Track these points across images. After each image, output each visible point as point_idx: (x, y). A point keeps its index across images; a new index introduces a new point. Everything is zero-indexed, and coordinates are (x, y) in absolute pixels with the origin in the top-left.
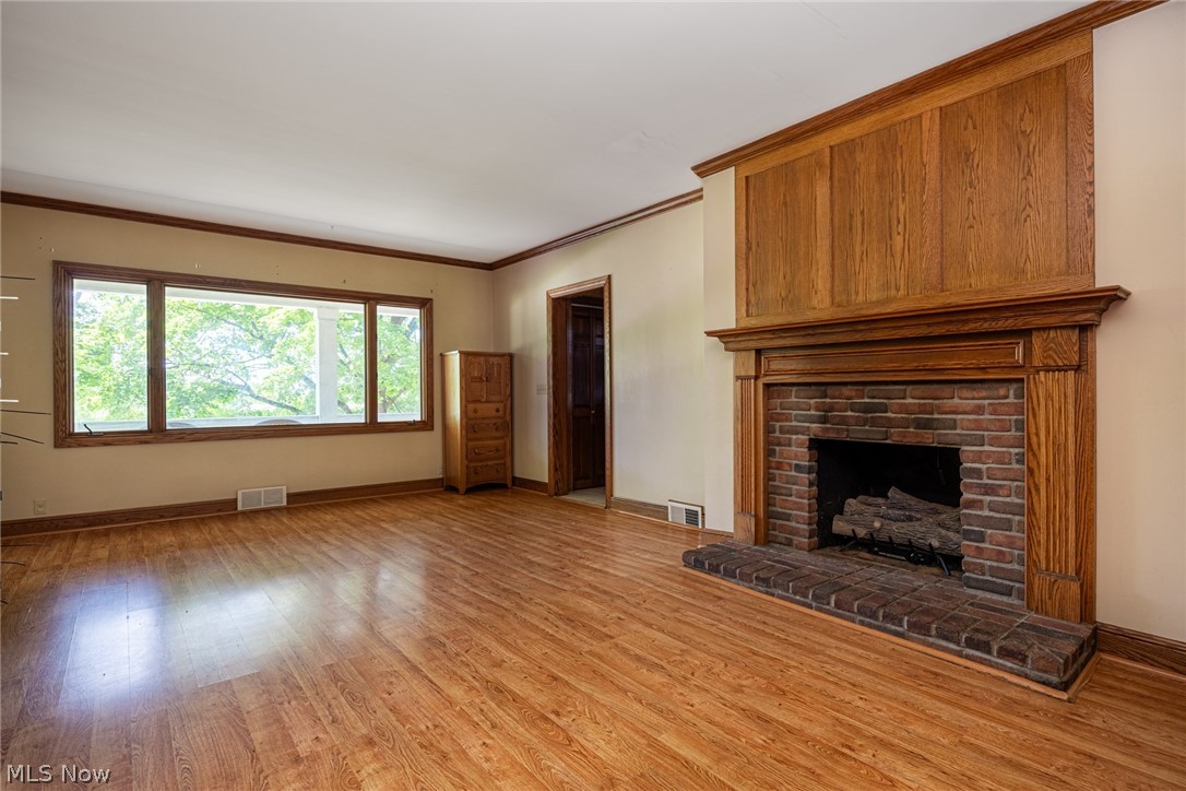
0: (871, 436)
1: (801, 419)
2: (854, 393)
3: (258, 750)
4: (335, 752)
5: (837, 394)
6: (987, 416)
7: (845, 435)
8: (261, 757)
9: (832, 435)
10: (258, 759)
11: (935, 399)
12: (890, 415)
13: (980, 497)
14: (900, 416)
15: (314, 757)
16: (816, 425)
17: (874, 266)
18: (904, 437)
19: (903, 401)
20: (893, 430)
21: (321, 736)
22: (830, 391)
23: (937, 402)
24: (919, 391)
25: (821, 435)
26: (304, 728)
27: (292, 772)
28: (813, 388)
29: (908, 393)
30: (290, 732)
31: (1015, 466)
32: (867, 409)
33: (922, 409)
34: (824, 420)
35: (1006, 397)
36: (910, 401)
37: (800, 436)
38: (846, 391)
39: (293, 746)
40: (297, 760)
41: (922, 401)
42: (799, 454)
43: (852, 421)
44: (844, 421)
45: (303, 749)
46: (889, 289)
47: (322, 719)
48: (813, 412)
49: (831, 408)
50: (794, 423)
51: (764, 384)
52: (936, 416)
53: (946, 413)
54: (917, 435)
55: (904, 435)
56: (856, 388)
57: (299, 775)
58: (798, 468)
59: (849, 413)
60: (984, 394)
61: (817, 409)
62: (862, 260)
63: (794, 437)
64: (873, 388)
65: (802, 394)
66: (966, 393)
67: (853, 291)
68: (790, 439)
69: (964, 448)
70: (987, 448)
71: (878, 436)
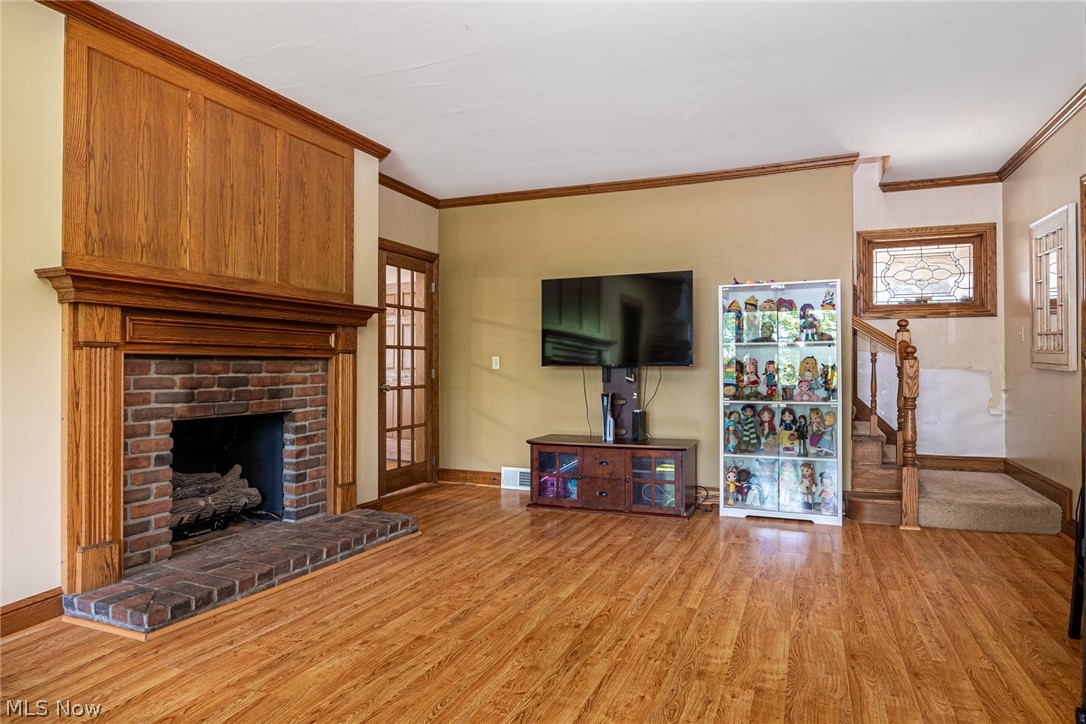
0: (236, 410)
1: (165, 399)
2: (221, 368)
3: (783, 714)
4: (729, 681)
5: (205, 368)
6: (309, 385)
7: (212, 412)
8: (783, 707)
9: (199, 414)
10: (786, 707)
11: (279, 372)
12: (249, 388)
13: (303, 447)
14: (258, 388)
15: (745, 686)
16: (180, 405)
17: (241, 245)
18: (261, 407)
19: (259, 375)
20: (251, 402)
21: (728, 697)
22: (196, 365)
23: (281, 375)
24: (273, 365)
25: (188, 416)
26: (736, 711)
27: (767, 685)
28: (177, 361)
29: (263, 367)
30: (749, 714)
31: (321, 419)
32: (234, 383)
33: (274, 381)
34: (190, 398)
35: (317, 371)
36: (263, 374)
37: (162, 421)
38: (215, 365)
39: (755, 703)
40: (758, 691)
41: (274, 375)
42: (161, 443)
43: (220, 397)
44: (211, 397)
45: (749, 695)
46: (253, 270)
47: (716, 710)
48: (176, 390)
49: (198, 384)
50: (154, 405)
51: (125, 355)
52: (281, 387)
53: (287, 384)
54: (269, 404)
55: (260, 405)
56: (222, 362)
57: (763, 681)
58: (160, 460)
59: (215, 389)
60: (307, 368)
61: (183, 386)
62: (231, 234)
63: (153, 423)
64: (238, 362)
65: (166, 369)
66: (299, 368)
67: (223, 264)
68: (149, 426)
69: (294, 411)
70: (308, 409)
71: (241, 410)
